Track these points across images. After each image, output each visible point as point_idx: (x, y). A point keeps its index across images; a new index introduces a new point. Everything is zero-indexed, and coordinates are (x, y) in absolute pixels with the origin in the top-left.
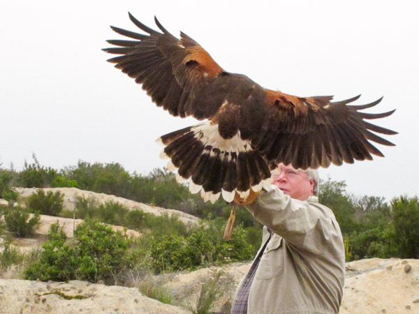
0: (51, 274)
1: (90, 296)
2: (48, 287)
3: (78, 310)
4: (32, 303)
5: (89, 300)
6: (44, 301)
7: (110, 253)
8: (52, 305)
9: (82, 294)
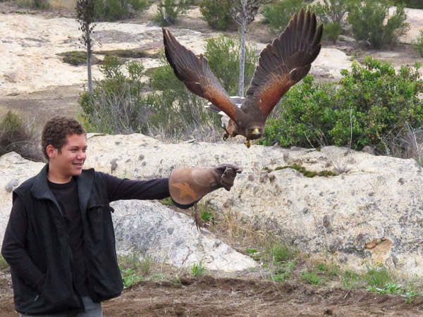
0: (295, 136)
1: (341, 172)
2: (286, 158)
3: (316, 193)
4: (256, 183)
5: (338, 179)
6: (272, 179)
7: (385, 103)
8: (282, 186)
9: (331, 169)
